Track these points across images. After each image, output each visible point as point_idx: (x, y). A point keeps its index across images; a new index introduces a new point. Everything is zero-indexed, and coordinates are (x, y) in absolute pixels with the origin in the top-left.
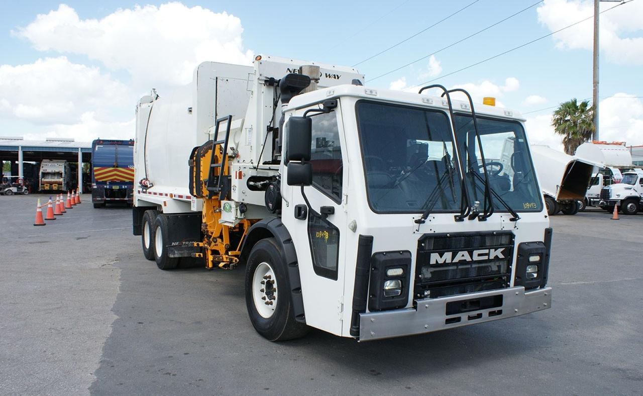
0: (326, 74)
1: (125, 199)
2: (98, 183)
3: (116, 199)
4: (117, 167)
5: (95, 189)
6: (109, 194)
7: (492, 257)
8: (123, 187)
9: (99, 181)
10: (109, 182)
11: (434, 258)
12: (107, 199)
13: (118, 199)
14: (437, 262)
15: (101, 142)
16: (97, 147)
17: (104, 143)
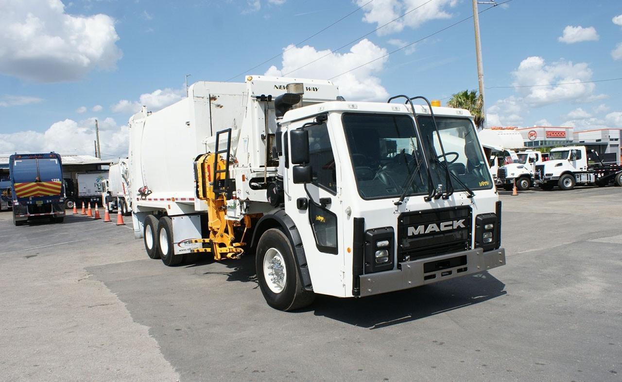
0: (307, 88)
1: (51, 214)
2: (19, 200)
3: (41, 214)
4: (40, 181)
5: (17, 205)
6: (32, 210)
7: (455, 227)
8: (48, 202)
9: (20, 197)
10: (32, 198)
11: (411, 231)
12: (31, 215)
13: (43, 214)
14: (413, 233)
15: (20, 157)
16: (15, 162)
17: (23, 158)
